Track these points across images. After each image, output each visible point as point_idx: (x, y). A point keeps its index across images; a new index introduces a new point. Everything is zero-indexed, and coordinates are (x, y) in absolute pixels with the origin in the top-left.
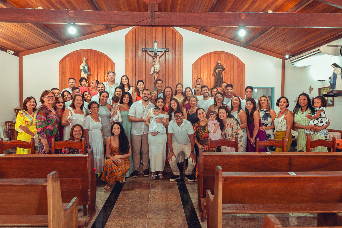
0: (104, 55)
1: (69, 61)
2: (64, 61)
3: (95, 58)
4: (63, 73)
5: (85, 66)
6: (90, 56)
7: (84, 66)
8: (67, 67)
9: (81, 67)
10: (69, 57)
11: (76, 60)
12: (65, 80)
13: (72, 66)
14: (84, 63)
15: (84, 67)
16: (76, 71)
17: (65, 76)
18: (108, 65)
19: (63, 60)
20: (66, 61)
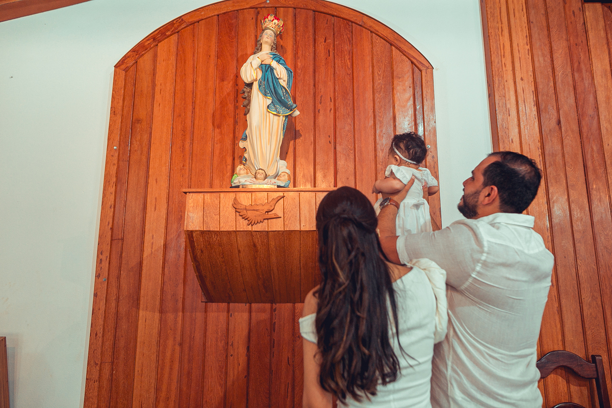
0: (370, 23)
1: (173, 58)
2: (148, 57)
3: (321, 40)
4: (136, 121)
5: (274, 64)
6: (291, 33)
7: (267, 62)
8: (157, 89)
9: (250, 71)
10: (174, 38)
11: (213, 54)
12: (144, 159)
13: (190, 85)
14: (266, 49)
15: (267, 69)
16: (211, 111)
17: (146, 137)
18: (391, 78)
19: (139, 50)
20: (155, 56)
